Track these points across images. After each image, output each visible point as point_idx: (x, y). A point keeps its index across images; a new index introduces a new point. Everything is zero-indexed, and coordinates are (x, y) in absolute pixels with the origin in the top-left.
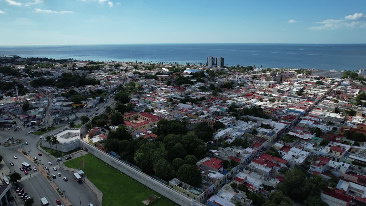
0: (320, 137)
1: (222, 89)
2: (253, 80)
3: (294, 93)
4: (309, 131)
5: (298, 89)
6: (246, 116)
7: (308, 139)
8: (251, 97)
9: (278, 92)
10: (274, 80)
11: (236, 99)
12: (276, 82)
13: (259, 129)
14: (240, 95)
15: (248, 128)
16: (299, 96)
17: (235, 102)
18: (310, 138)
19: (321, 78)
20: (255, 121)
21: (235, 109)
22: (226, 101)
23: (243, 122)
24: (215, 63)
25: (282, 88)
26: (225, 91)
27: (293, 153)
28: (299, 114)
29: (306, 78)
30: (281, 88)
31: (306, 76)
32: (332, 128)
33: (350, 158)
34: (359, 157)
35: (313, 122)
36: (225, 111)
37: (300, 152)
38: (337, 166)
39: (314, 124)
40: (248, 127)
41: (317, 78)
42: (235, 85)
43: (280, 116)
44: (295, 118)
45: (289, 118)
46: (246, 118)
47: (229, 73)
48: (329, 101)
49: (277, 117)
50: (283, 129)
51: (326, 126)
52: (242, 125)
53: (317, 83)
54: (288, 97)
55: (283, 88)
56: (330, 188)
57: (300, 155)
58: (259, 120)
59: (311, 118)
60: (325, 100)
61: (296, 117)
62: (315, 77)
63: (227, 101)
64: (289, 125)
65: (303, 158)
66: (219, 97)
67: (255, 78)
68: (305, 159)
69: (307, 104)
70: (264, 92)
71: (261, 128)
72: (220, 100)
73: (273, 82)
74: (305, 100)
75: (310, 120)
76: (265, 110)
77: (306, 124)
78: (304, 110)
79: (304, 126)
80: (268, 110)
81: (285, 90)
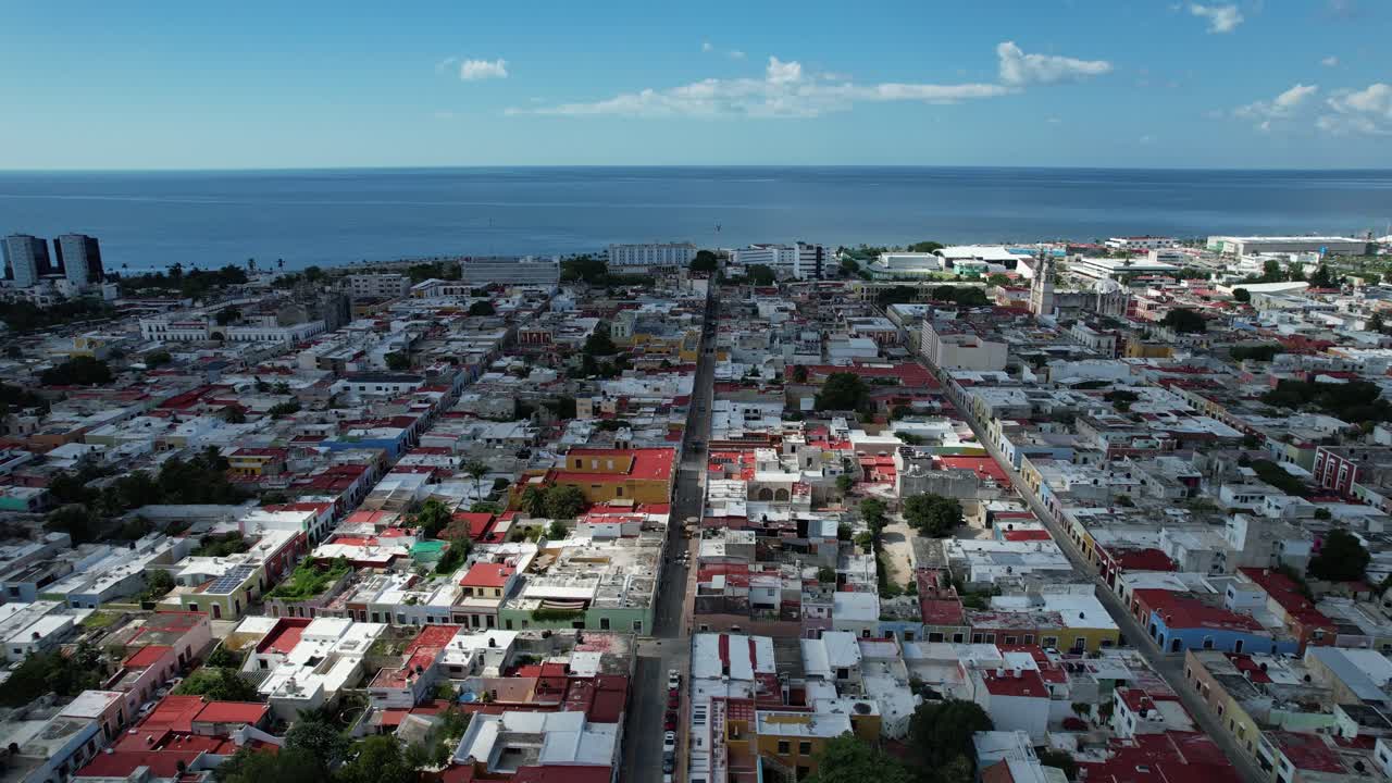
0: (439, 535)
1: (48, 393)
2: (220, 329)
3: (383, 365)
4: (399, 523)
5: (398, 344)
6: (132, 515)
7: (395, 557)
8: (194, 408)
9: (318, 367)
10: (314, 319)
11: (108, 430)
12: (321, 324)
13: (183, 568)
14: (141, 406)
15: (123, 575)
16: (397, 374)
17: (96, 447)
18: (402, 551)
19: (494, 287)
20: (176, 528)
21: (88, 485)
22: (47, 451)
23: (108, 547)
24: (54, 263)
25: (335, 350)
26: (63, 398)
27: (316, 645)
28: (380, 452)
29: (445, 293)
30: (333, 346)
31: (442, 288)
32: (493, 482)
33: (526, 598)
34: (558, 584)
35: (428, 475)
36: (26, 507)
37: (341, 636)
38: (471, 656)
39: (431, 481)
40: (124, 572)
41: (478, 290)
42: (129, 361)
43: (298, 477)
44: (359, 474)
45: (336, 480)
46: (134, 523)
47: (125, 306)
48: (501, 375)
49: (281, 484)
50: (297, 537)
51: (470, 483)
52: (90, 570)
53: (476, 310)
54: (351, 384)
55: (340, 348)
56: (435, 769)
57: (342, 648)
58: (197, 518)
59: (421, 462)
60: (488, 376)
61: (366, 467)
62: (475, 287)
63: (54, 453)
64: (330, 511)
65: (353, 661)
66: (20, 438)
67: (232, 319)
68: (358, 660)
69: (420, 402)
70: (257, 378)
71: (191, 560)
72: (15, 453)
73: (307, 325)
74: (418, 385)
75: (416, 467)
76: (239, 460)
77: (397, 491)
78: (401, 430)
79: (387, 503)
80: (253, 460)
81: (346, 355)
